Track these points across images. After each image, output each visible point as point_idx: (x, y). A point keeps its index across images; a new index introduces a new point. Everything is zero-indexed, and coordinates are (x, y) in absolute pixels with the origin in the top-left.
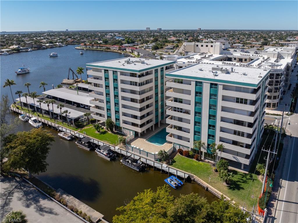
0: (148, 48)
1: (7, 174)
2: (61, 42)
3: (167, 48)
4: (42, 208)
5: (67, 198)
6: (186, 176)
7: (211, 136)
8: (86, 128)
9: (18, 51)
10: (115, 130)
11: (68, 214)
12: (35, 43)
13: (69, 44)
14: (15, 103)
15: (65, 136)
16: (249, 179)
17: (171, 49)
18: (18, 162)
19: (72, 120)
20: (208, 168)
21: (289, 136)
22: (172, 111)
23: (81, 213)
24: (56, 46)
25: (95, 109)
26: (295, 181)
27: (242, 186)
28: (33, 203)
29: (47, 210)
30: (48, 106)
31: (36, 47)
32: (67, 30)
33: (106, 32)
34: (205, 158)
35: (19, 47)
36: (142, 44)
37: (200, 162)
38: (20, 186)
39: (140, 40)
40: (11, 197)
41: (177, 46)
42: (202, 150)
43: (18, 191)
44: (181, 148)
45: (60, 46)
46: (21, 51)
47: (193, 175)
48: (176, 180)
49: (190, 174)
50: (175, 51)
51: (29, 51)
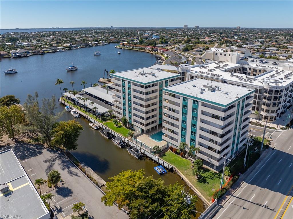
0: (178, 50)
1: (53, 148)
2: (105, 40)
3: (196, 50)
4: (72, 172)
5: (87, 168)
6: (170, 167)
7: (193, 140)
8: (108, 121)
9: (70, 48)
10: (129, 126)
11: (85, 178)
12: (84, 41)
13: (111, 42)
14: (63, 96)
15: (94, 126)
16: (217, 177)
17: (201, 51)
18: (59, 141)
19: (99, 114)
20: (188, 164)
21: (272, 148)
22: (167, 117)
23: (93, 179)
24: (100, 45)
25: (116, 108)
26: (254, 185)
27: (207, 181)
28: (66, 168)
29: (74, 173)
30: (84, 102)
31: (84, 45)
32: (112, 27)
33: (145, 30)
34: (188, 156)
35: (70, 45)
36: (175, 44)
37: (184, 159)
38: (60, 156)
39: (174, 41)
40: (54, 163)
41: (207, 48)
42: (186, 149)
43: (59, 160)
44: (172, 146)
45: (103, 45)
46: (72, 48)
47: (175, 167)
48: (162, 168)
49: (173, 166)
50: (203, 54)
51: (78, 49)
